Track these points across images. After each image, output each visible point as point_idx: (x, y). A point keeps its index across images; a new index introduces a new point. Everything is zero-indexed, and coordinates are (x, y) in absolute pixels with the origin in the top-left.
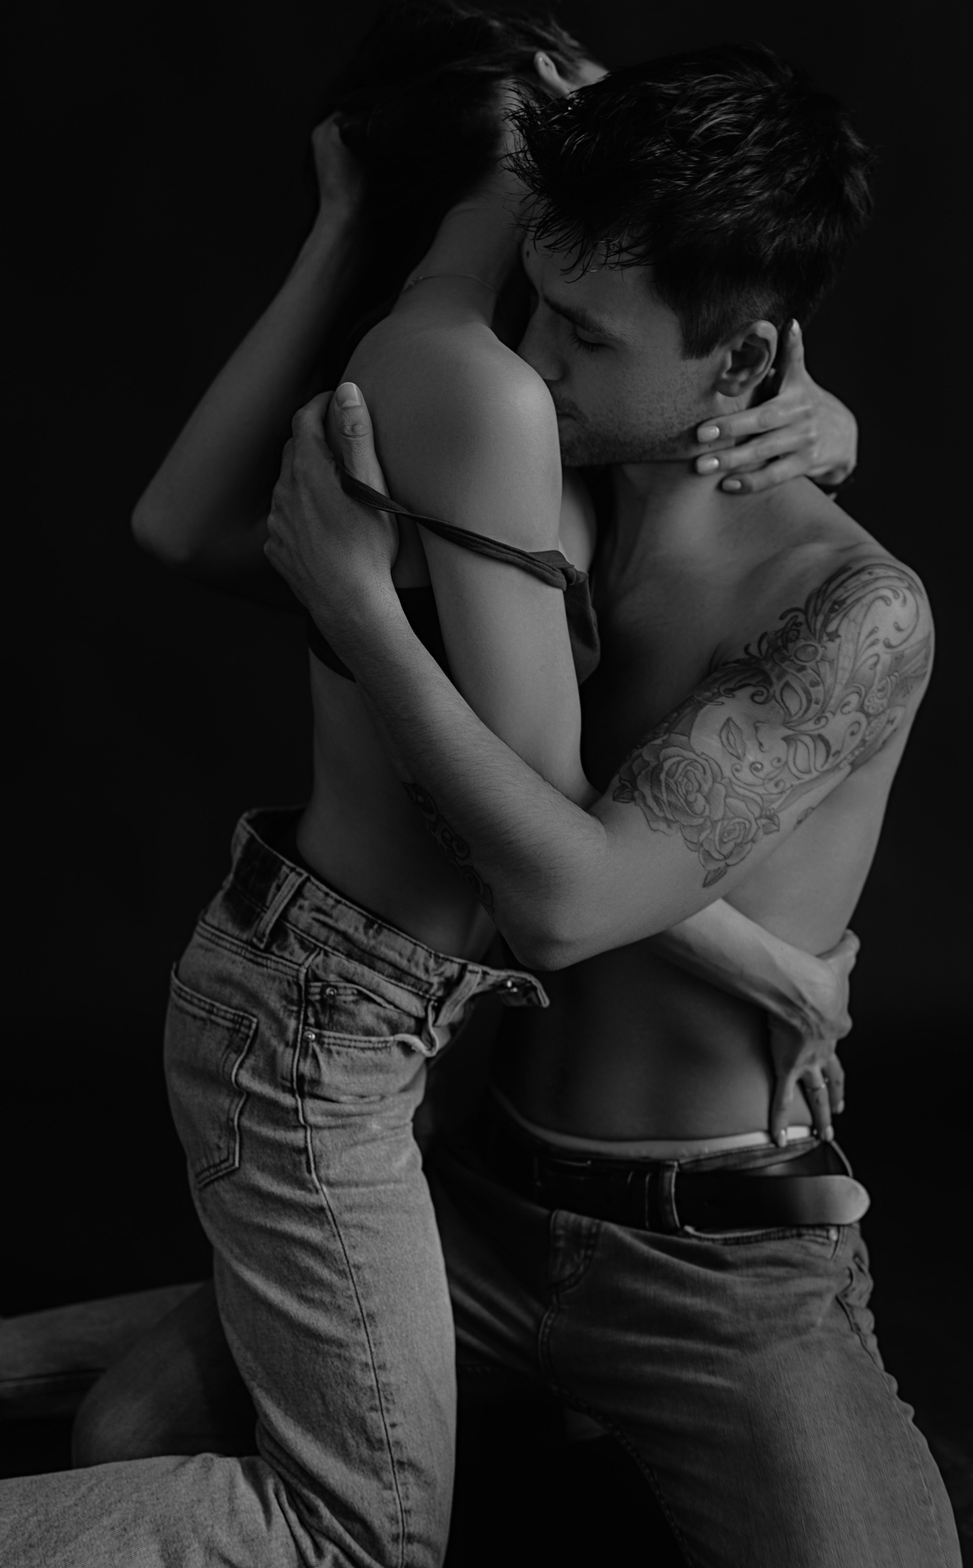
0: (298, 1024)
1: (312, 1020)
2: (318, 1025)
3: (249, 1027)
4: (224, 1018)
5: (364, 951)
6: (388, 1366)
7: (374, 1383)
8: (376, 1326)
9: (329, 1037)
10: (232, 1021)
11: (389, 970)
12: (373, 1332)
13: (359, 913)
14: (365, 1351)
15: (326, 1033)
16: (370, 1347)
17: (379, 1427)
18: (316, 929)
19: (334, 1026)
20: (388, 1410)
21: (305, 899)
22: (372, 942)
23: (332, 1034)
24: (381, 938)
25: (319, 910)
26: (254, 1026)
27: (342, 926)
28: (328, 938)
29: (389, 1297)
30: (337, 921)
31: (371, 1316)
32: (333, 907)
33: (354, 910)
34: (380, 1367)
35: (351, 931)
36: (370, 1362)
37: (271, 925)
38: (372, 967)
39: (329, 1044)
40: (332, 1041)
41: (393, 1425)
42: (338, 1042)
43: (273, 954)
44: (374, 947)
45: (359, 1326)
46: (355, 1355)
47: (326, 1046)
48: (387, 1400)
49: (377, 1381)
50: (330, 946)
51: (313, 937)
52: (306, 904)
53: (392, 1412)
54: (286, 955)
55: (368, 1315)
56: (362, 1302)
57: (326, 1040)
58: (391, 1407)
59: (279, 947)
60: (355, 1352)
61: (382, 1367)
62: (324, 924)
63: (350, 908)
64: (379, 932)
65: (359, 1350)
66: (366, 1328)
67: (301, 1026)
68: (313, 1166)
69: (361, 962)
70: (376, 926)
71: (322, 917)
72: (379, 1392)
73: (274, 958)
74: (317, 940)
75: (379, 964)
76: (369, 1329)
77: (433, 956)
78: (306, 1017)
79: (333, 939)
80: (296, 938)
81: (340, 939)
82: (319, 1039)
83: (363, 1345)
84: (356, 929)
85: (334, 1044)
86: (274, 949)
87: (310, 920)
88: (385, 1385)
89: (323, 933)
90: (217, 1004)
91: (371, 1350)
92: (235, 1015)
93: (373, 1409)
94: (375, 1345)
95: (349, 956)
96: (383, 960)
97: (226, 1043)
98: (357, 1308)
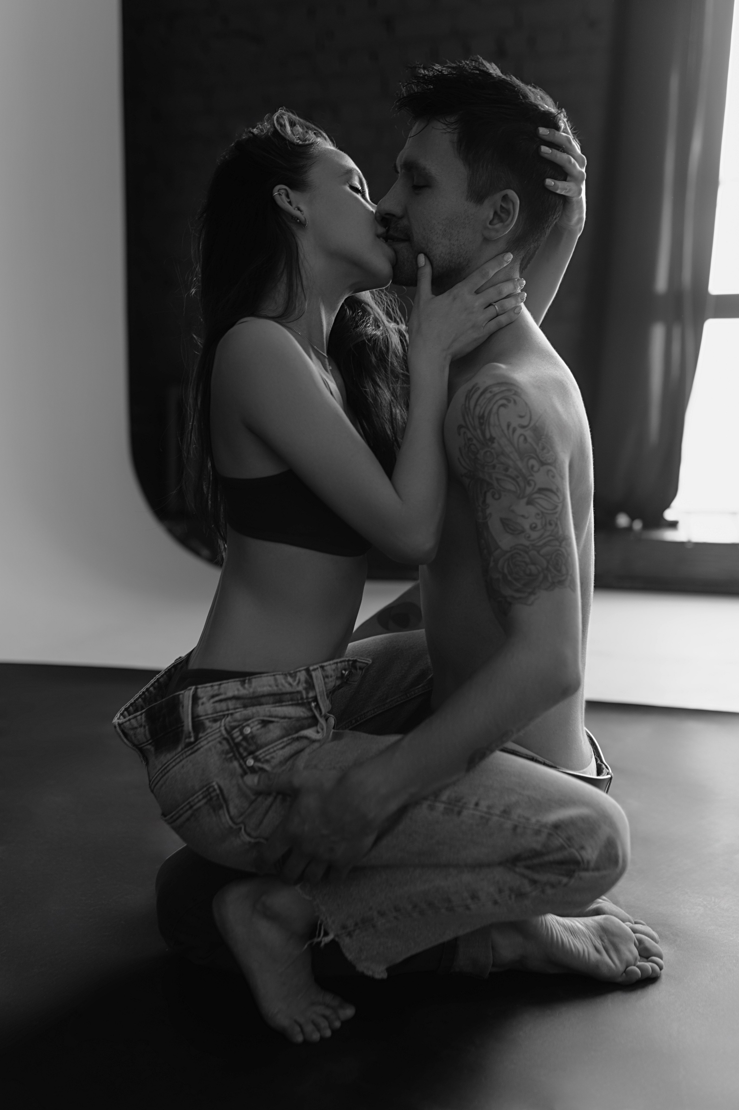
0: (239, 761)
1: (245, 754)
2: (251, 753)
5: (251, 698)
9: (261, 754)
11: (271, 699)
13: (234, 681)
15: (258, 753)
18: (220, 706)
19: (259, 747)
21: (203, 698)
22: (251, 690)
23: (261, 751)
24: (253, 685)
25: (213, 697)
27: (230, 694)
28: (228, 706)
30: (225, 694)
32: (219, 689)
33: (231, 682)
35: (236, 693)
38: (261, 704)
39: (263, 757)
40: (263, 755)
42: (267, 753)
43: (201, 737)
44: (254, 692)
47: (262, 760)
50: (232, 709)
51: (218, 712)
52: (204, 700)
54: (209, 733)
57: (261, 757)
59: (201, 732)
62: (221, 701)
63: (228, 682)
64: (250, 682)
67: (241, 761)
69: (253, 705)
70: (247, 681)
71: (217, 699)
73: (203, 739)
74: (223, 711)
75: (263, 700)
77: (287, 675)
78: (241, 754)
79: (231, 704)
80: (210, 721)
81: (234, 701)
82: (256, 759)
84: (238, 690)
85: (266, 755)
86: (200, 735)
87: (212, 705)
89: (223, 706)
95: (245, 707)
96: (263, 696)
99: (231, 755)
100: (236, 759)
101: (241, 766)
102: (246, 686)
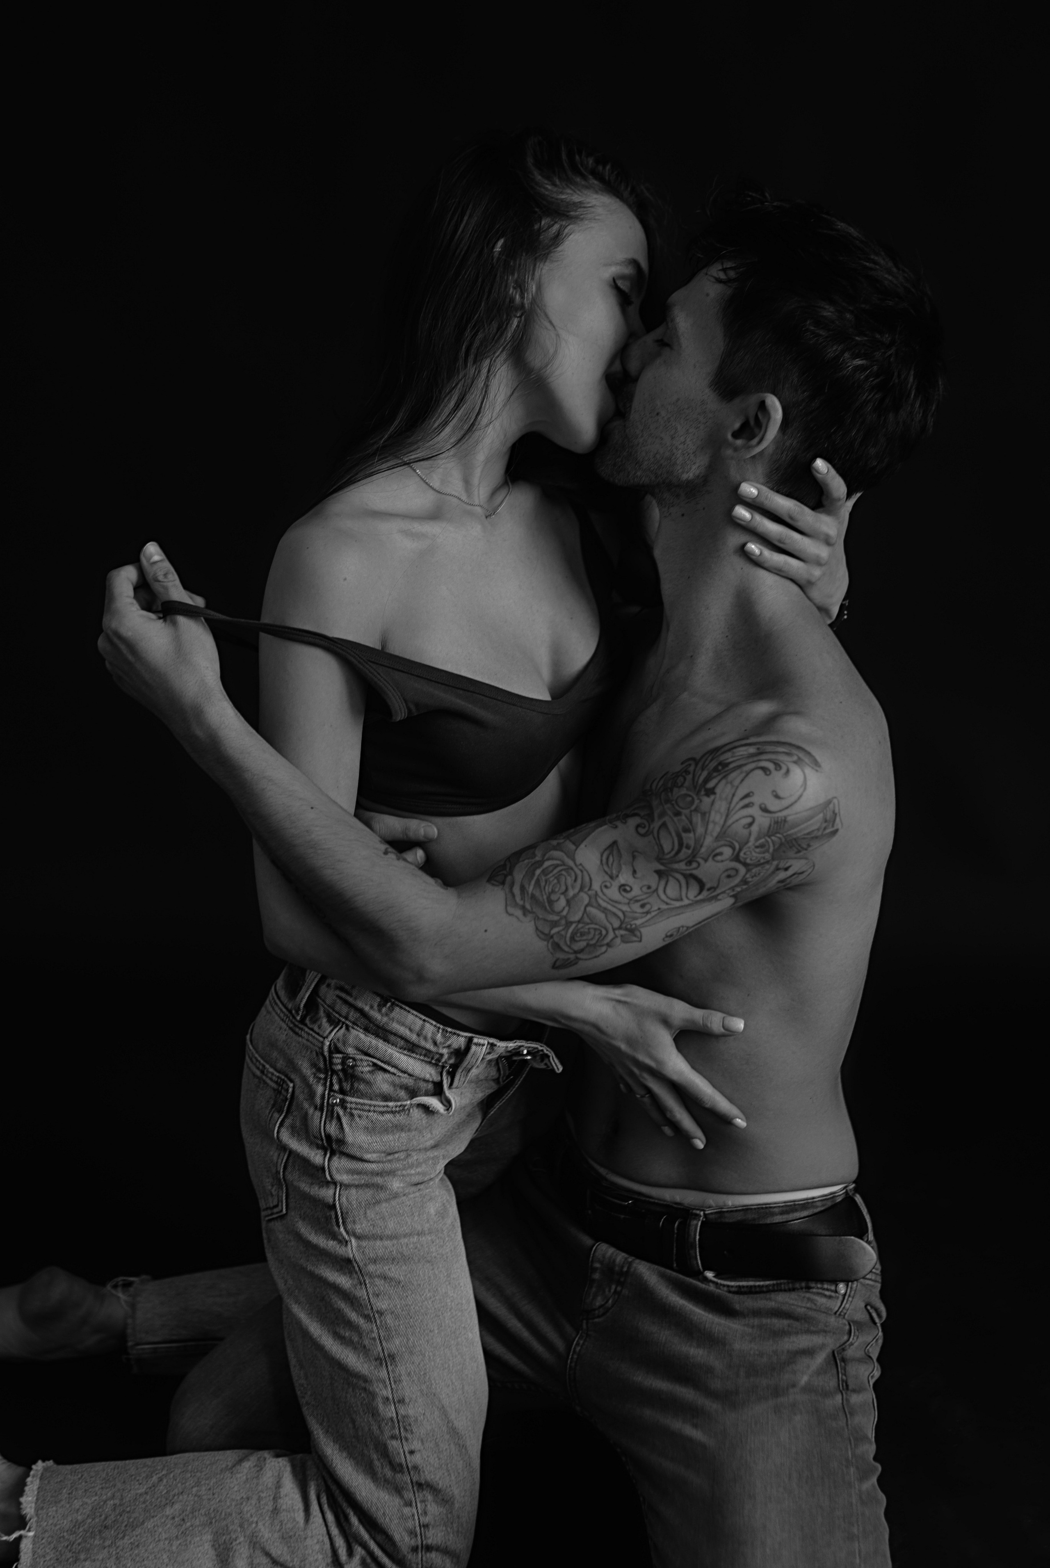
0: (325, 1090)
1: (336, 1087)
2: (342, 1091)
3: (287, 1090)
4: (271, 1079)
5: (378, 1027)
6: (407, 1400)
7: (394, 1415)
8: (396, 1366)
9: (351, 1102)
10: (276, 1082)
11: (402, 1043)
12: (393, 1371)
14: (386, 1387)
15: (349, 1099)
16: (390, 1384)
17: (399, 1454)
18: (339, 1006)
19: (354, 1092)
20: (407, 1439)
22: (386, 1019)
23: (354, 1100)
24: (393, 1015)
25: (342, 989)
26: (290, 1090)
27: (359, 1004)
28: (348, 1013)
29: (408, 1340)
30: (355, 999)
31: (392, 1357)
32: (353, 987)
34: (399, 1401)
35: (367, 1008)
36: (391, 1397)
37: (304, 1001)
38: (386, 1040)
39: (351, 1108)
40: (353, 1106)
41: (412, 1452)
42: (359, 1106)
43: (306, 1025)
44: (387, 1023)
45: (381, 1364)
46: (377, 1390)
47: (348, 1110)
48: (406, 1430)
49: (397, 1414)
50: (350, 1021)
51: (337, 1013)
52: (333, 982)
53: (410, 1441)
54: (316, 1028)
55: (389, 1356)
56: (384, 1344)
57: (349, 1105)
58: (409, 1436)
59: (311, 1020)
60: (378, 1387)
61: (402, 1401)
62: (346, 1002)
64: (391, 1009)
65: (381, 1385)
66: (387, 1367)
67: (327, 1092)
68: (340, 1220)
69: (377, 1035)
70: (389, 1004)
71: (343, 995)
72: (398, 1422)
73: (306, 1029)
74: (340, 1015)
75: (392, 1038)
76: (390, 1368)
77: (441, 1031)
78: (332, 1084)
79: (352, 1015)
80: (324, 1012)
81: (358, 1014)
82: (343, 1104)
83: (385, 1383)
84: (372, 1007)
85: (356, 1109)
86: (307, 1021)
87: (334, 997)
88: (404, 1417)
89: (344, 1010)
90: (267, 1066)
91: (391, 1386)
92: (278, 1077)
93: (393, 1437)
94: (395, 1382)
95: (366, 1030)
96: (395, 1034)
97: (272, 1102)
98: (380, 1349)
99: (322, 1076)
100: (325, 1085)
101: (324, 1098)
102: (385, 1011)
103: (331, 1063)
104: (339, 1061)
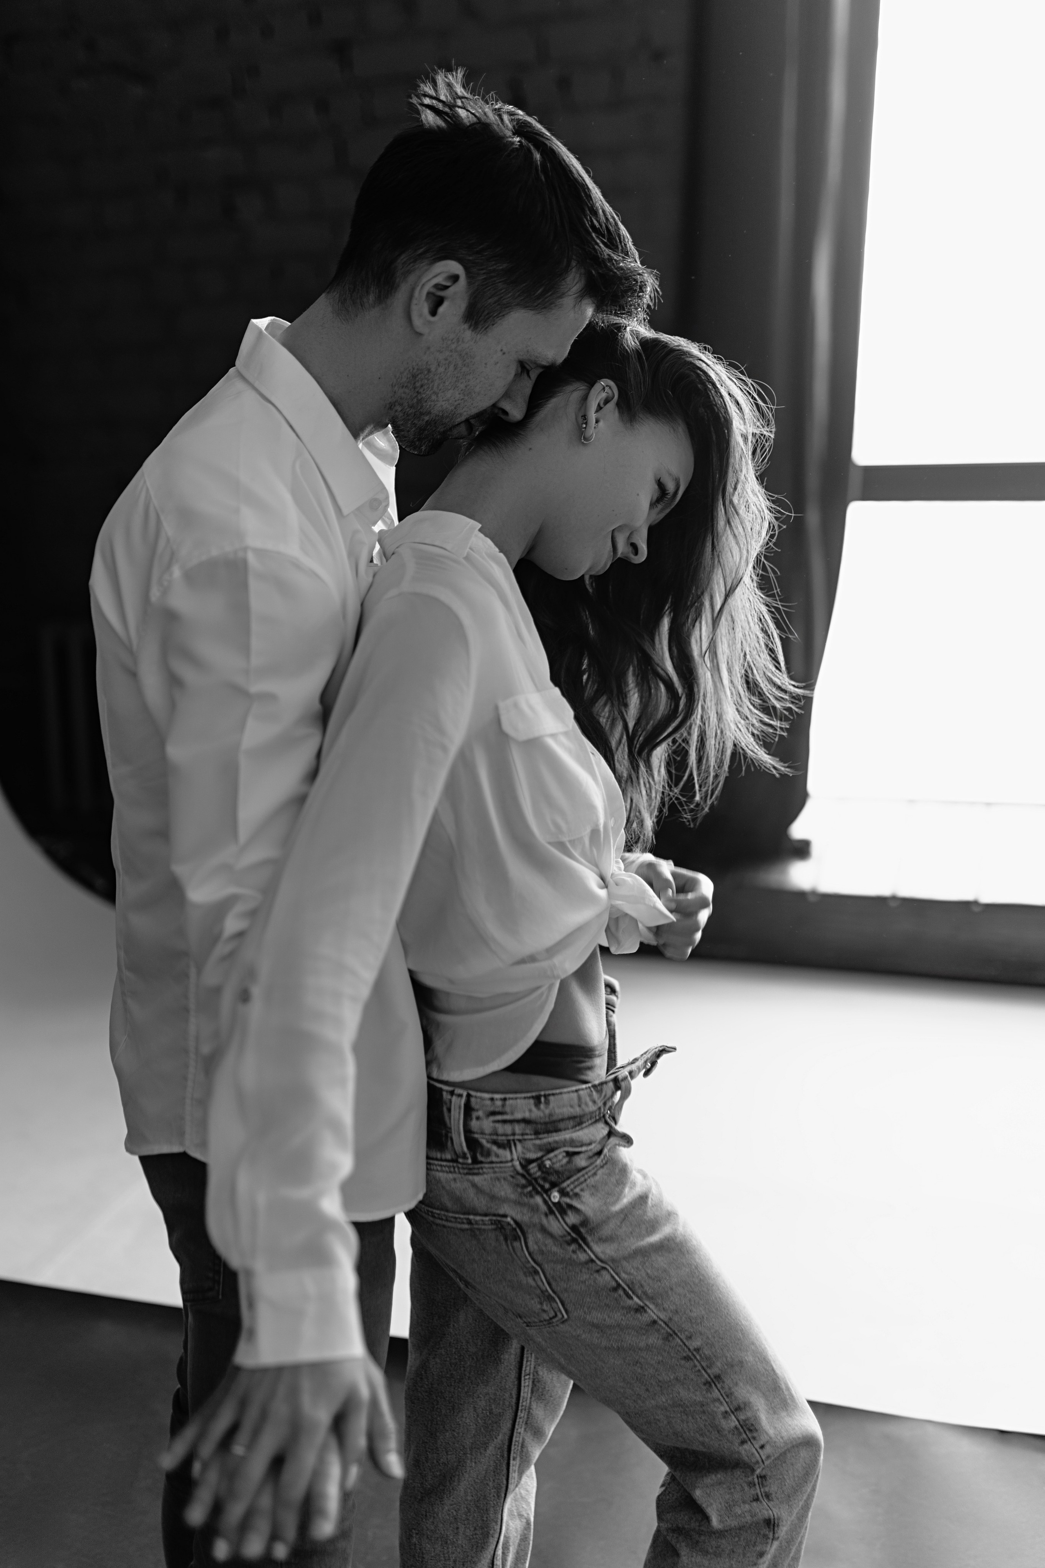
99: (530, 1188)
100: (538, 1193)
101: (545, 1202)
102: (542, 1106)
103: (530, 1175)
104: (536, 1169)
